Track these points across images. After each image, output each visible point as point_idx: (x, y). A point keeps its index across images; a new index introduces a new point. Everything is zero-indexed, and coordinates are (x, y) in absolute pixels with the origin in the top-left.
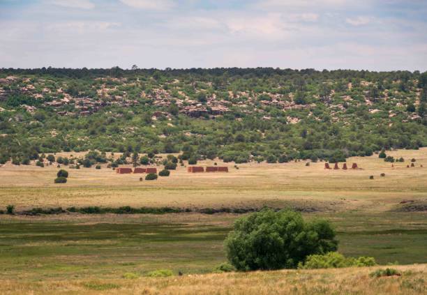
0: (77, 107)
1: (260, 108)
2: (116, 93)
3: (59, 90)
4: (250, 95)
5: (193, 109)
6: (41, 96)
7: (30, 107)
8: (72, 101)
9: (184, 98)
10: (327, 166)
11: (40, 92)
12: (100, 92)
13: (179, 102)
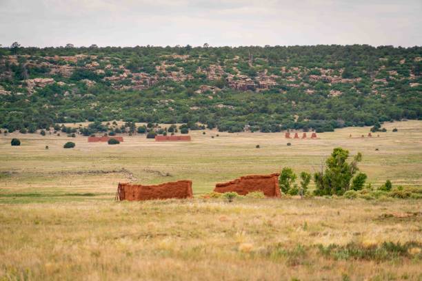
0: (133, 82)
1: (307, 82)
2: (173, 69)
3: (121, 67)
4: (302, 71)
5: (241, 83)
6: (103, 72)
7: (90, 82)
8: (129, 76)
9: (236, 73)
10: (287, 136)
11: (102, 69)
12: (158, 68)
13: (230, 77)
